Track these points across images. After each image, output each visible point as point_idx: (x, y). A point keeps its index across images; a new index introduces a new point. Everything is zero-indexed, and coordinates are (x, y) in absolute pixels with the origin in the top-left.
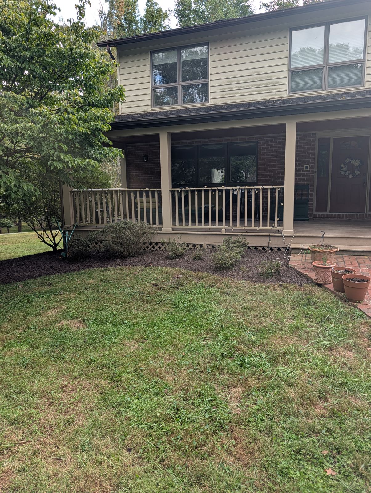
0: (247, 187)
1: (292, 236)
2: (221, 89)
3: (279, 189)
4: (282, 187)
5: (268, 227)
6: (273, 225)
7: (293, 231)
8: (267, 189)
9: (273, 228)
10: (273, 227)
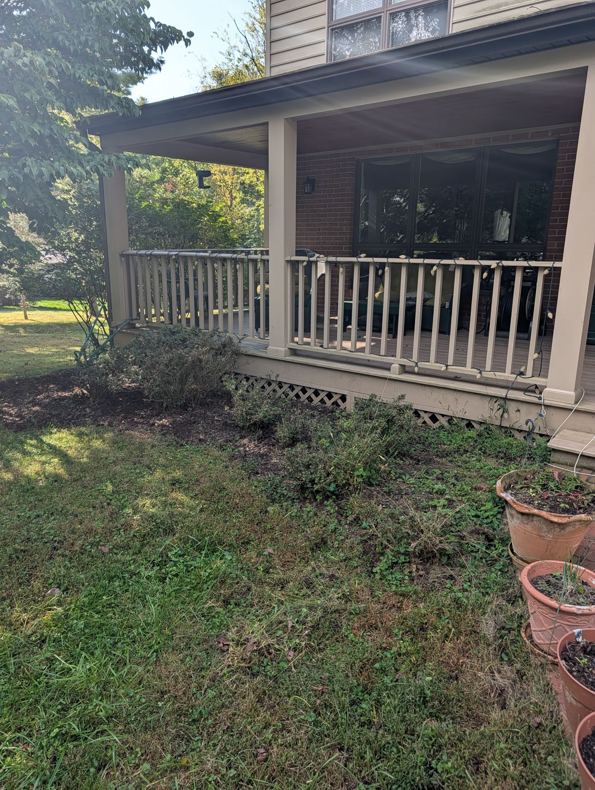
0: (462, 261)
1: (572, 410)
2: (479, 12)
3: (546, 272)
4: (557, 264)
5: (507, 375)
6: (522, 369)
7: (573, 393)
8: (514, 268)
9: (520, 379)
10: (521, 374)
